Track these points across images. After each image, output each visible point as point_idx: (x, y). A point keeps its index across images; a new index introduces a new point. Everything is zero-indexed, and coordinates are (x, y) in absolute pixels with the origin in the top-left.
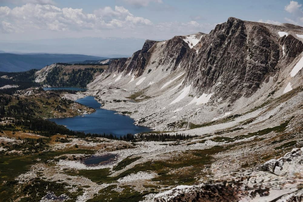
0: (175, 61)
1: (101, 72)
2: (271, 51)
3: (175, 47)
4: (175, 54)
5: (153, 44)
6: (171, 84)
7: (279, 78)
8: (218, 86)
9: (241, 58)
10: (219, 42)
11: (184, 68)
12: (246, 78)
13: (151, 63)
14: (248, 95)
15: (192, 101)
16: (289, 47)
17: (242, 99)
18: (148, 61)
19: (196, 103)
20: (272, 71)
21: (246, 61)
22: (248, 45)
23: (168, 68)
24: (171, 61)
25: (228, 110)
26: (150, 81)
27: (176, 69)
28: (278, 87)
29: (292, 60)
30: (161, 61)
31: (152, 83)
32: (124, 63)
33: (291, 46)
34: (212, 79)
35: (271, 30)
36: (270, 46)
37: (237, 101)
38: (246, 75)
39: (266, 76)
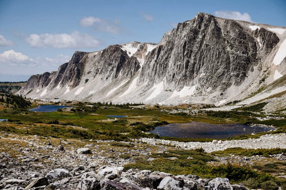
0: (115, 69)
1: (18, 89)
2: (248, 42)
3: (113, 56)
4: (114, 62)
5: (84, 55)
6: (116, 91)
7: (262, 67)
8: (203, 77)
9: (223, 49)
10: (193, 36)
11: (127, 75)
12: (232, 68)
13: (86, 73)
14: (238, 84)
15: (173, 95)
16: (265, 39)
17: (233, 88)
18: (83, 71)
19: (179, 95)
20: (254, 61)
21: (228, 52)
22: (225, 37)
23: (108, 77)
24: (110, 70)
25: (222, 99)
26: (90, 90)
27: (117, 77)
28: (265, 75)
29: (270, 51)
30: (98, 70)
31: (93, 92)
32: (47, 77)
33: (267, 38)
34: (193, 72)
35: (242, 24)
36: (246, 38)
37: (229, 89)
38: (231, 65)
39: (249, 65)
